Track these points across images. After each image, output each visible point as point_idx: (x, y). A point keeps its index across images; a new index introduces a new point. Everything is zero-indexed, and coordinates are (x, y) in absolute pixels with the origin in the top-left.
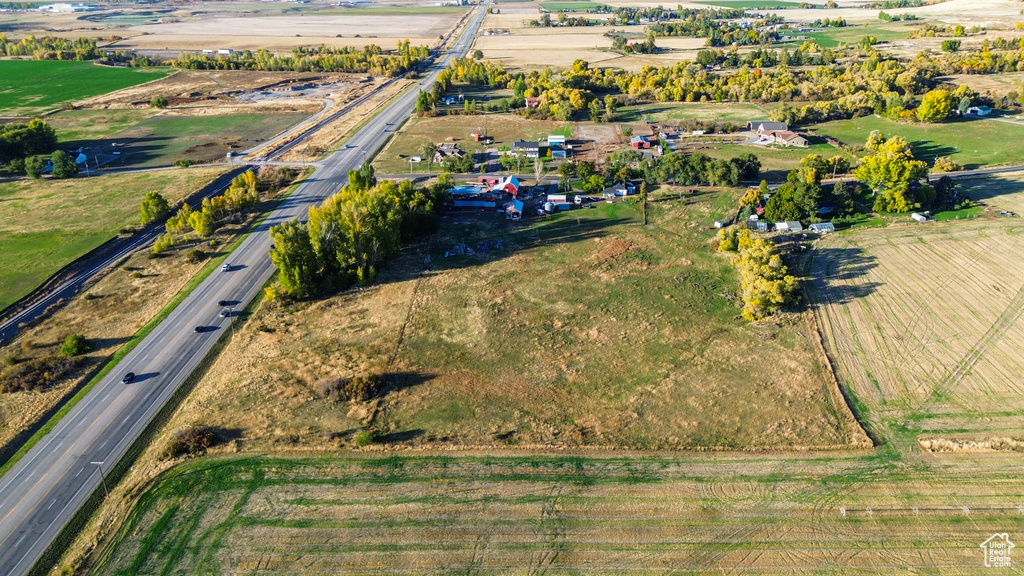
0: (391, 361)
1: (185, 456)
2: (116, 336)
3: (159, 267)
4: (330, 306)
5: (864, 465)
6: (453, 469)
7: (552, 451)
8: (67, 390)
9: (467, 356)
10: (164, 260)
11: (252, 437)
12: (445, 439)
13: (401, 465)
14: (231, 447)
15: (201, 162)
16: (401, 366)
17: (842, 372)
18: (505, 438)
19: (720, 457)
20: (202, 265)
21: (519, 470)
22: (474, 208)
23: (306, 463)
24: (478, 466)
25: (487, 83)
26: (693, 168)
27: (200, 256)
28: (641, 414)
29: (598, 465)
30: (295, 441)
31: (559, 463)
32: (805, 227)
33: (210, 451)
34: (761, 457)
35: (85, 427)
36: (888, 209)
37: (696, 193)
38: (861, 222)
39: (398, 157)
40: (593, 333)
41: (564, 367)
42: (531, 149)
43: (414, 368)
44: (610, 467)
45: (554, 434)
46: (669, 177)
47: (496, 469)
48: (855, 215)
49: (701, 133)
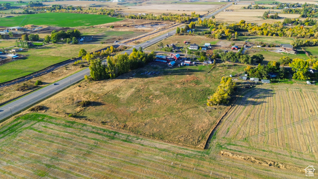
0: (98, 99)
1: (33, 111)
2: (49, 82)
3: (73, 68)
4: (99, 83)
5: (195, 153)
6: (85, 127)
7: (112, 129)
8: (27, 92)
9: (118, 101)
10: (75, 66)
11: (50, 110)
12: (89, 120)
13: (74, 124)
14: (43, 111)
15: (107, 43)
16: (99, 101)
17: (220, 126)
18: (103, 123)
19: (155, 141)
20: (82, 68)
21: (99, 131)
22: (161, 62)
23: (55, 118)
24: (91, 128)
25: (207, 26)
26: (236, 57)
27: (83, 66)
28: (146, 125)
29: (120, 135)
30: (57, 113)
31: (110, 132)
32: (260, 80)
33: (39, 111)
34: (167, 144)
35: (23, 101)
36: (298, 78)
37: (235, 65)
38: (285, 81)
39: (157, 46)
40: (158, 101)
41: (140, 108)
42: (195, 47)
43: (102, 102)
44: (123, 136)
45: (117, 125)
46: (228, 59)
47: (94, 130)
48: (283, 79)
49: (260, 46)
